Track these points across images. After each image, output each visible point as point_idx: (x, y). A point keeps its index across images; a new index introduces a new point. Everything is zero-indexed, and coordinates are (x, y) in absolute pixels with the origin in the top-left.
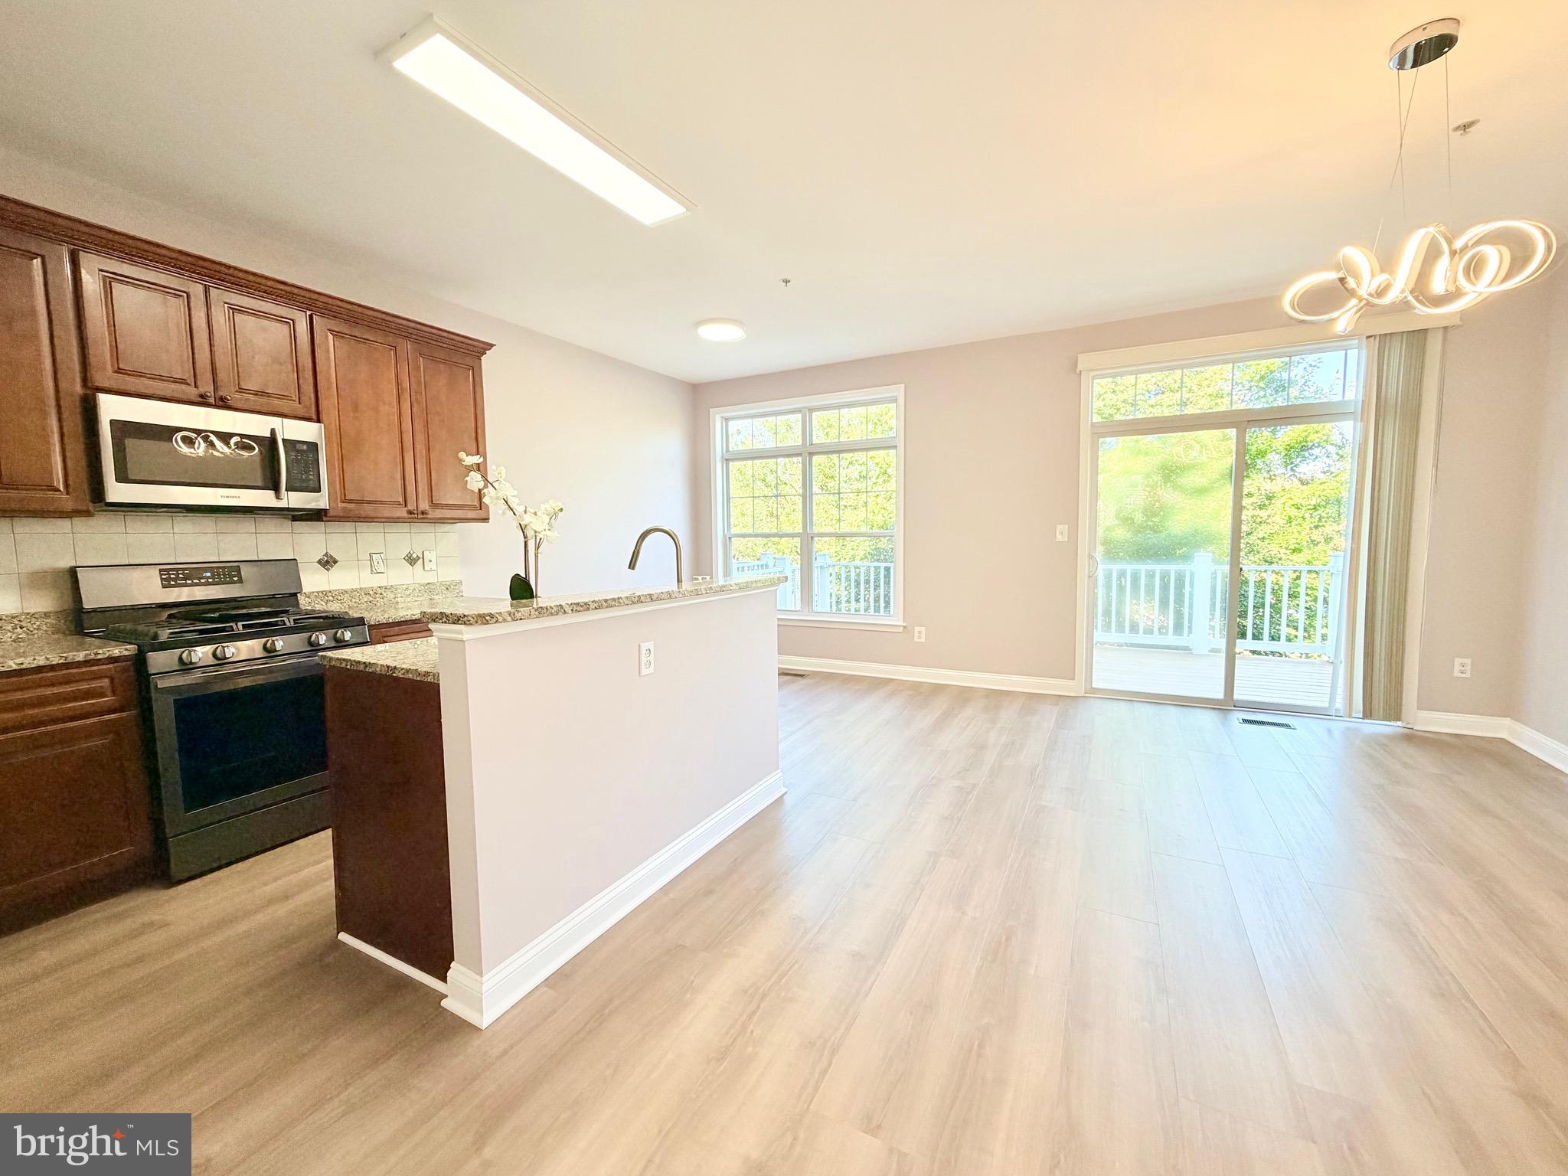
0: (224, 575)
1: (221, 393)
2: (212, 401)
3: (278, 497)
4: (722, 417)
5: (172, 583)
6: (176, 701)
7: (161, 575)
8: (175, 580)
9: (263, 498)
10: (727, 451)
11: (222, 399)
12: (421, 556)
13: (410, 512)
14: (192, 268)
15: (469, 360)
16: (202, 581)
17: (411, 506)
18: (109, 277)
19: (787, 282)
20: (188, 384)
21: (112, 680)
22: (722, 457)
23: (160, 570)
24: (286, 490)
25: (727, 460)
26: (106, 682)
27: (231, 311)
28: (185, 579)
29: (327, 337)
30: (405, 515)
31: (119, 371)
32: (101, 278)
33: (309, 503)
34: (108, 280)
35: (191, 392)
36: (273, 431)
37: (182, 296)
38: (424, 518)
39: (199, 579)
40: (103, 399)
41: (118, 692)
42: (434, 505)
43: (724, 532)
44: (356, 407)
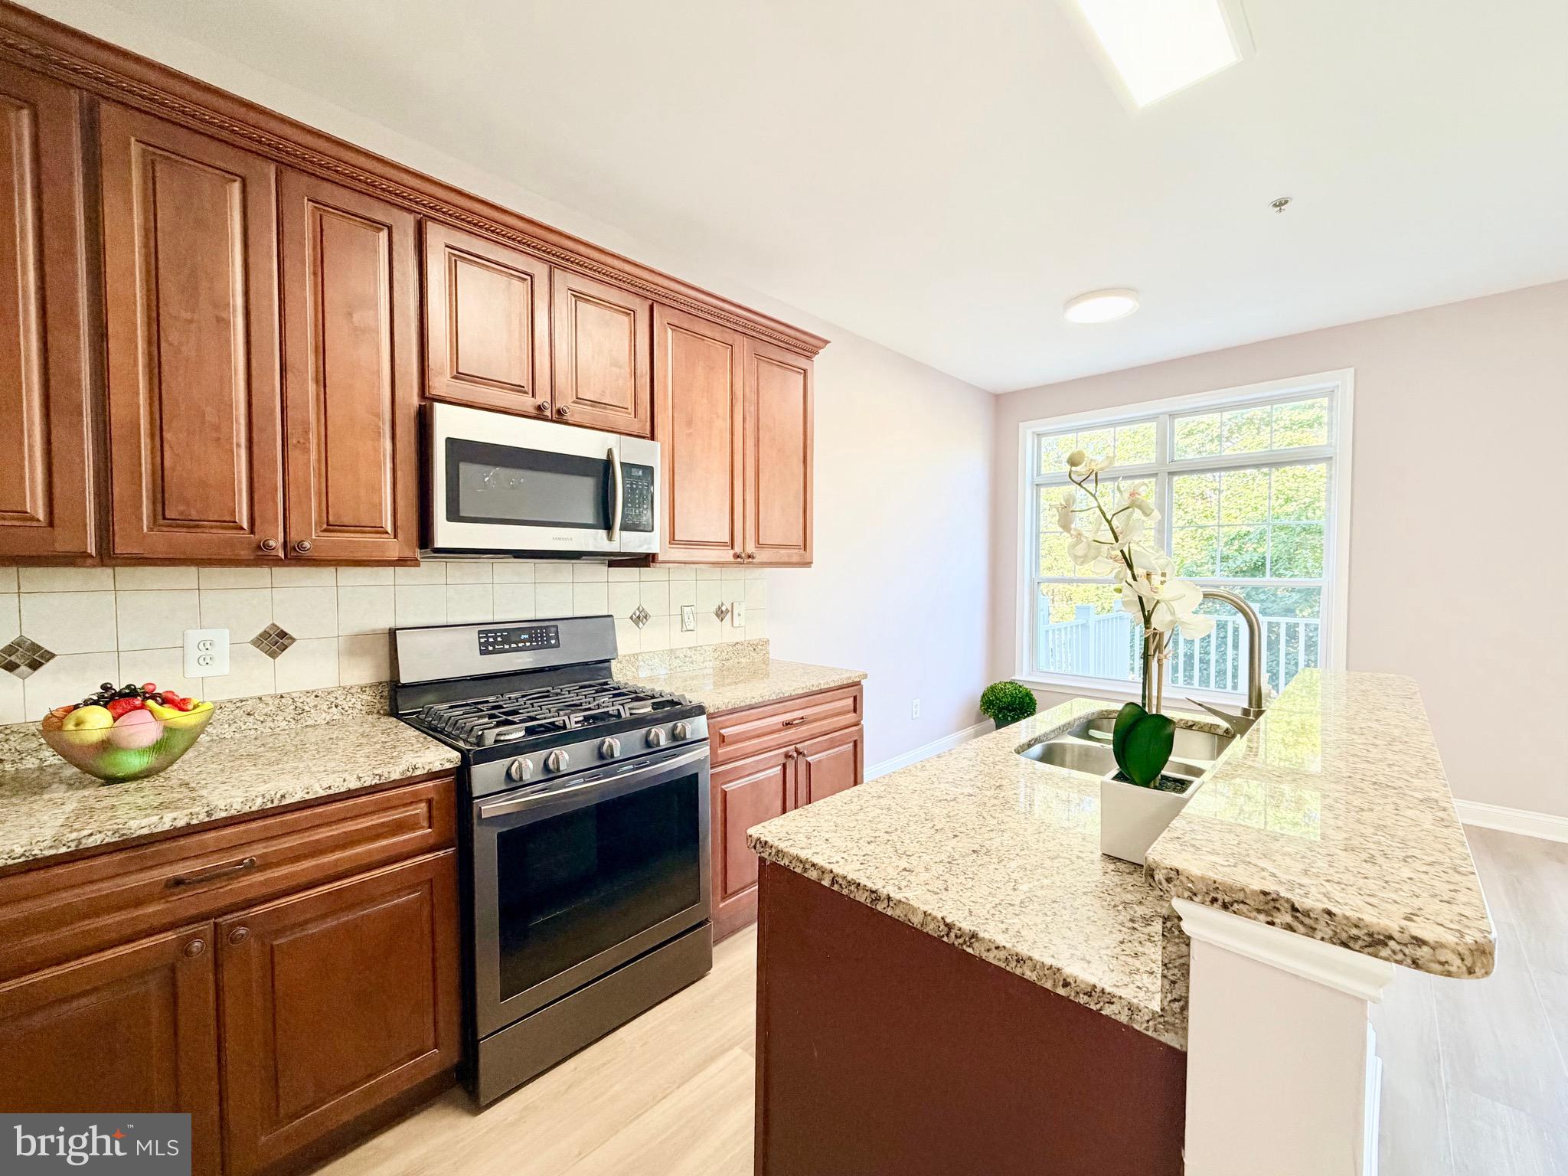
0: (542, 637)
1: (559, 405)
2: (548, 413)
3: (610, 538)
4: (1034, 433)
5: (491, 648)
6: (500, 835)
7: (480, 638)
8: (493, 644)
9: (594, 540)
10: (1039, 474)
11: (559, 412)
12: (730, 610)
13: (737, 556)
14: (538, 244)
15: (802, 362)
16: (520, 645)
17: (738, 549)
18: (454, 255)
19: (1280, 204)
20: (526, 393)
21: (429, 802)
22: (1032, 482)
23: (480, 632)
24: (621, 529)
25: (1037, 485)
26: (421, 809)
27: (573, 299)
28: (502, 643)
29: (666, 332)
30: (732, 559)
31: (459, 376)
32: (447, 254)
33: (640, 546)
34: (453, 258)
35: (527, 403)
36: (610, 452)
37: (525, 280)
38: (749, 563)
39: (516, 643)
40: (440, 410)
41: (436, 824)
42: (759, 545)
43: (1031, 576)
44: (690, 423)
